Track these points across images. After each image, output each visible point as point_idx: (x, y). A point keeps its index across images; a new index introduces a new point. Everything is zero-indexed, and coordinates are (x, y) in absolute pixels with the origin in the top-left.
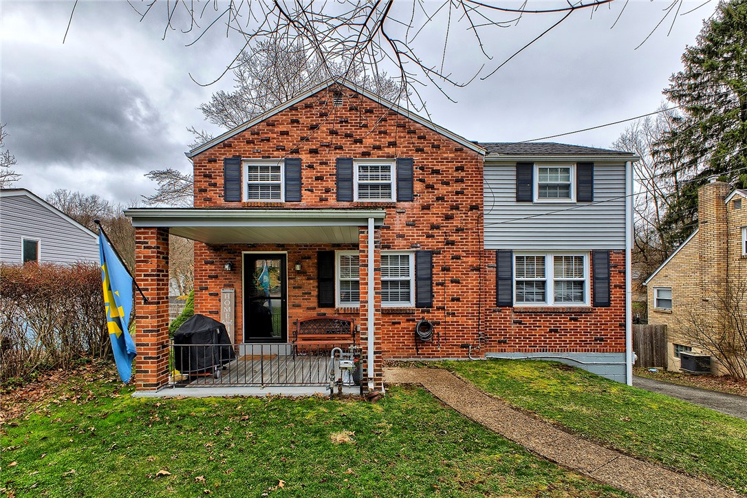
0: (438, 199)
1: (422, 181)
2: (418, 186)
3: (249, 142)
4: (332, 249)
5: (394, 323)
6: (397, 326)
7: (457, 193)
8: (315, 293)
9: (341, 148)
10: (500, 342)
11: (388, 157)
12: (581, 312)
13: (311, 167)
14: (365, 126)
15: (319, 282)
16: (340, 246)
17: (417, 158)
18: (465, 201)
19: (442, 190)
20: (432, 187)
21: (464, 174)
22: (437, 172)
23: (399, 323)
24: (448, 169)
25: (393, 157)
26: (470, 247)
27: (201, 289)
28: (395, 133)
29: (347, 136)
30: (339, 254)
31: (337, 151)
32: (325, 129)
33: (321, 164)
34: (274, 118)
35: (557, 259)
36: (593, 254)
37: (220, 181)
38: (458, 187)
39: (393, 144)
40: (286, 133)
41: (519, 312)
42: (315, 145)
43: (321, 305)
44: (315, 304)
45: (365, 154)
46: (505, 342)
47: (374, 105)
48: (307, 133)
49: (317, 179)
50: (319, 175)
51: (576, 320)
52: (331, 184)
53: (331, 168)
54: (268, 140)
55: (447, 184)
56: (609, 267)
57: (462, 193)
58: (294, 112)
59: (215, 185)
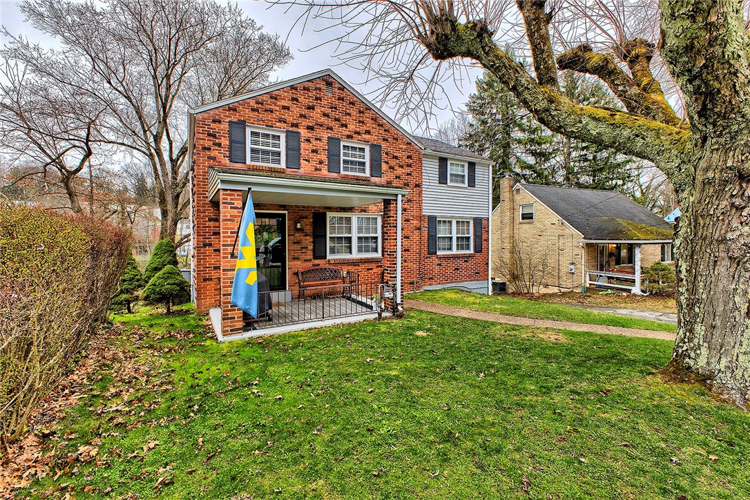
0: (397, 177)
1: (387, 163)
2: (384, 167)
3: (253, 110)
4: (325, 211)
5: (368, 269)
6: (370, 271)
7: (408, 174)
8: (311, 247)
9: (331, 129)
10: (430, 279)
11: (365, 141)
12: (470, 256)
13: (308, 141)
14: (349, 114)
15: (314, 238)
16: (330, 209)
17: (384, 145)
18: (413, 181)
19: (399, 171)
20: (393, 168)
21: (411, 161)
22: (396, 157)
23: (372, 269)
24: (402, 155)
25: (368, 142)
26: (415, 214)
27: (205, 246)
28: (370, 125)
29: (336, 120)
30: (329, 215)
31: (329, 131)
32: (319, 110)
33: (316, 139)
34: (276, 93)
35: (458, 222)
36: (475, 219)
37: (225, 142)
38: (408, 170)
39: (368, 132)
40: (287, 108)
41: (439, 258)
42: (311, 122)
43: (315, 257)
44: (311, 257)
45: (349, 137)
46: (432, 279)
47: (355, 99)
48: (305, 112)
49: (313, 151)
50: (314, 148)
51: (466, 261)
52: (324, 157)
53: (323, 145)
54: (272, 112)
55: (402, 167)
56: (481, 228)
57: (410, 175)
58: (294, 91)
59: (219, 145)
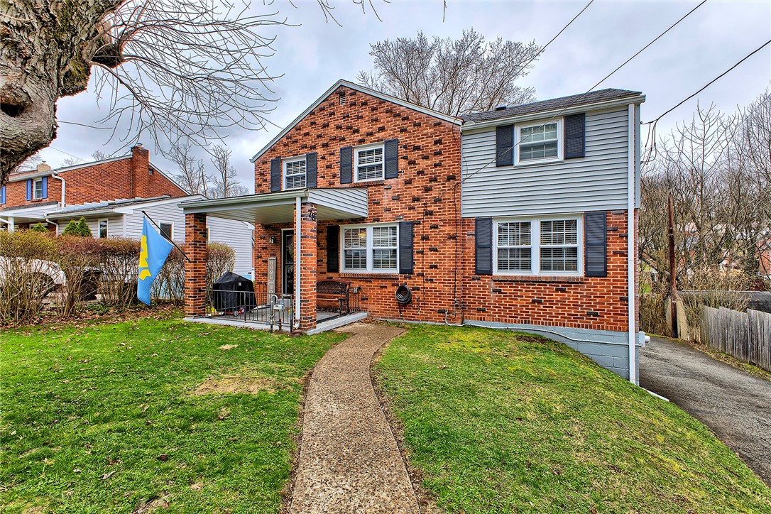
0: (419, 173)
1: (405, 158)
2: (402, 164)
3: (285, 145)
4: (337, 224)
5: (382, 287)
6: (384, 290)
7: (436, 166)
8: (325, 260)
9: (343, 139)
10: (479, 310)
11: (378, 141)
13: (323, 158)
14: (362, 117)
15: (328, 251)
16: (342, 221)
17: (401, 137)
18: (443, 173)
19: (423, 164)
20: (414, 163)
21: (442, 147)
22: (418, 148)
23: (386, 287)
24: (428, 144)
25: (382, 140)
26: (447, 217)
27: (258, 257)
28: (384, 118)
29: (349, 128)
30: (343, 228)
31: (342, 142)
32: (333, 125)
33: (330, 154)
34: (300, 124)
35: (545, 225)
37: (269, 177)
38: (436, 160)
39: (382, 129)
40: (307, 134)
41: (498, 281)
42: (326, 140)
43: (329, 271)
44: (325, 270)
45: (362, 141)
46: (484, 311)
47: (368, 98)
48: (321, 131)
49: (328, 167)
50: (329, 163)
51: (563, 291)
52: (337, 170)
53: (336, 158)
54: (297, 142)
55: (427, 158)
56: (606, 230)
57: (440, 165)
58: (313, 116)
59: (266, 180)
